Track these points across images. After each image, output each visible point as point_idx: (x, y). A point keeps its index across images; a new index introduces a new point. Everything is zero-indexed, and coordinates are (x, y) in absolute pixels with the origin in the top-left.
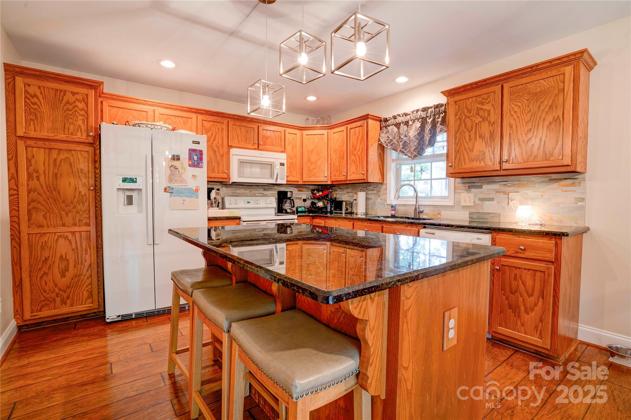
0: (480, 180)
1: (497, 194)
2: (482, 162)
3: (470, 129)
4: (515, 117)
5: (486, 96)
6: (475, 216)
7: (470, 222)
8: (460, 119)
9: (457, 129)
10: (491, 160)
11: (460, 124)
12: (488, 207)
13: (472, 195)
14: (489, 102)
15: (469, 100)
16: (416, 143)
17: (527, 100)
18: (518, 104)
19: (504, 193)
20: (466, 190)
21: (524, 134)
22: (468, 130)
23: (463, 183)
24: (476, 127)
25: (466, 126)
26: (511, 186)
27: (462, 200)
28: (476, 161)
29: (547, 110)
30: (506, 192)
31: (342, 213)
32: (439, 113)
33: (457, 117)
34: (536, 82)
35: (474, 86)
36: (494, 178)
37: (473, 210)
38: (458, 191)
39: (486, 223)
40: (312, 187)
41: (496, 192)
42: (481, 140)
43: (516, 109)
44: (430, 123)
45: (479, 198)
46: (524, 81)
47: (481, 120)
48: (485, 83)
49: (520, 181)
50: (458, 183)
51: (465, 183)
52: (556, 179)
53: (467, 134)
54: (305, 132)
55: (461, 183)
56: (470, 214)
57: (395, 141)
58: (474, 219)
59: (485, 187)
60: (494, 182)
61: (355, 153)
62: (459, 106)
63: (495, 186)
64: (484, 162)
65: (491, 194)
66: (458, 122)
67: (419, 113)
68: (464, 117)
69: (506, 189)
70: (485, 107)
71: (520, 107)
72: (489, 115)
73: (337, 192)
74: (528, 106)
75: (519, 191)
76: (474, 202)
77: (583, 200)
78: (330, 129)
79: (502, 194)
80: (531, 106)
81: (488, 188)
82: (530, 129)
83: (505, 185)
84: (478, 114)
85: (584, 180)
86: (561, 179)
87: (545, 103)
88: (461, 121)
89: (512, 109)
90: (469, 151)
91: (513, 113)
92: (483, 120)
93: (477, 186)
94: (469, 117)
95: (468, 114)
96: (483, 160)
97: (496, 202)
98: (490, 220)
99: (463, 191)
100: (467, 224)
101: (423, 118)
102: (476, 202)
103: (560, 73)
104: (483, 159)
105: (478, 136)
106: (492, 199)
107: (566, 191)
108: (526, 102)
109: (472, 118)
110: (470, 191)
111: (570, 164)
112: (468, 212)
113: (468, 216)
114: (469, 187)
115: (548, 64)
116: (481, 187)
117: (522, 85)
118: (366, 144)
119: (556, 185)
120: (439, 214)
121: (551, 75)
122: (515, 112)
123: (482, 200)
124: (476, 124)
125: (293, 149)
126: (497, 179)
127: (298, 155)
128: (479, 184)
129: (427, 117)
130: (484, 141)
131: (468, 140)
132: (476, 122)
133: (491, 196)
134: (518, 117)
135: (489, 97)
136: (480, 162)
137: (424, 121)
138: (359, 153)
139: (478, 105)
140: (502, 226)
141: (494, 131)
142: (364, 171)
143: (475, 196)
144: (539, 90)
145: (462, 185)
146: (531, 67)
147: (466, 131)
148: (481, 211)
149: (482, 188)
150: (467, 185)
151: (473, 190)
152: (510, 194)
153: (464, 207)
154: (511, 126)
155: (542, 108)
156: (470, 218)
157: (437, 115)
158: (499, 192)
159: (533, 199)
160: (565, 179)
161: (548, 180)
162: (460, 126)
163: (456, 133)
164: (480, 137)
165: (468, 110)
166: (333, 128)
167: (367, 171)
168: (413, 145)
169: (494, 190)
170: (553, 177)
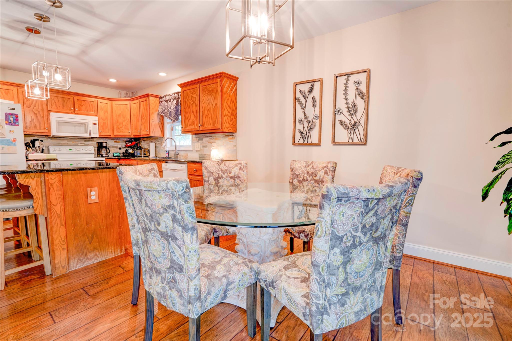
0: (202, 136)
4: (204, 102)
5: (194, 90)
6: (201, 156)
7: (199, 159)
9: (184, 107)
10: (196, 125)
12: (206, 151)
14: (195, 93)
15: (188, 91)
21: (207, 113)
22: (188, 108)
24: (191, 106)
25: (187, 105)
26: (213, 139)
30: (211, 142)
31: (141, 157)
33: (184, 100)
34: (210, 85)
37: (200, 153)
40: (126, 140)
42: (193, 114)
46: (206, 83)
48: (193, 82)
49: (216, 136)
51: (197, 137)
52: (227, 136)
54: (114, 102)
56: (199, 155)
57: (166, 111)
58: (201, 158)
61: (144, 118)
62: (185, 94)
63: (207, 139)
64: (194, 126)
65: (206, 143)
66: (185, 103)
67: (176, 95)
70: (194, 96)
71: (205, 97)
72: (195, 100)
73: (141, 143)
74: (208, 97)
75: (216, 142)
77: (236, 146)
78: (132, 101)
81: (205, 140)
82: (209, 110)
83: (210, 138)
84: (192, 99)
85: (236, 137)
87: (213, 97)
90: (189, 119)
94: (188, 101)
96: (194, 124)
98: (207, 158)
101: (177, 98)
103: (216, 82)
106: (206, 146)
107: (231, 142)
111: (220, 128)
114: (199, 140)
115: (212, 77)
117: (205, 86)
118: (148, 112)
119: (227, 139)
121: (214, 82)
122: (204, 100)
123: (203, 147)
125: (105, 114)
126: (208, 135)
127: (109, 118)
128: (202, 138)
137: (177, 100)
138: (145, 118)
139: (191, 94)
141: (197, 109)
142: (148, 130)
144: (211, 89)
145: (195, 138)
146: (208, 77)
148: (203, 153)
149: (203, 140)
152: (213, 143)
153: (197, 151)
155: (212, 99)
156: (199, 157)
158: (209, 142)
160: (230, 135)
161: (225, 136)
162: (185, 105)
163: (184, 109)
165: (188, 96)
166: (133, 100)
167: (150, 129)
168: (173, 114)
169: (207, 141)
170: (226, 134)
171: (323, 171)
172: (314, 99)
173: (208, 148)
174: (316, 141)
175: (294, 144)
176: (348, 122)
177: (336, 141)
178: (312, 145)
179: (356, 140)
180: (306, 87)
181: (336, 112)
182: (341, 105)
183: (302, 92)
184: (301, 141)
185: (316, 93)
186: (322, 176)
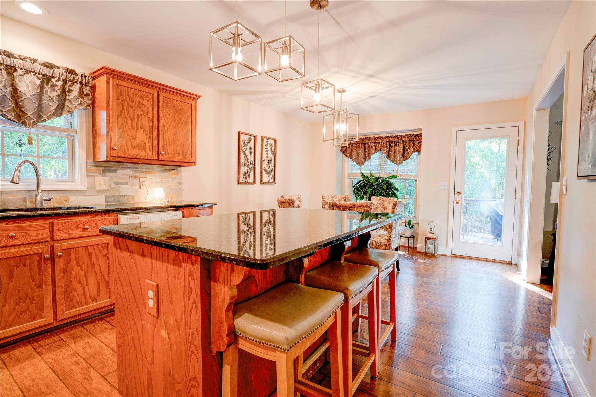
0: (114, 165)
1: (130, 178)
2: (143, 151)
3: (132, 118)
4: (167, 121)
5: (146, 94)
6: (111, 200)
7: (106, 206)
8: (123, 105)
9: (119, 113)
10: (150, 151)
11: (123, 109)
12: (124, 190)
13: (107, 179)
14: (148, 101)
15: (131, 90)
16: (35, 106)
17: (174, 112)
18: (168, 112)
19: (136, 178)
20: (100, 174)
21: (172, 136)
22: (130, 118)
23: (97, 166)
24: (138, 118)
25: (128, 113)
26: (141, 172)
27: (97, 184)
28: (139, 149)
29: (184, 123)
30: (137, 177)
32: (73, 82)
33: (120, 101)
34: (178, 102)
35: (137, 79)
36: (127, 164)
37: (109, 194)
38: (90, 174)
39: (123, 204)
41: (130, 177)
42: (142, 131)
43: (167, 115)
44: (59, 87)
45: (114, 182)
46: (172, 97)
47: (142, 113)
48: (146, 82)
49: (147, 168)
50: (90, 165)
51: (99, 166)
52: (168, 170)
53: (129, 121)
55: (94, 166)
56: (106, 197)
58: (111, 202)
59: (120, 172)
60: (128, 168)
62: (121, 91)
63: (129, 172)
64: (145, 151)
65: (125, 178)
66: (121, 106)
68: (126, 104)
69: (138, 174)
70: (145, 103)
71: (169, 115)
72: (148, 111)
74: (174, 116)
75: (147, 176)
76: (110, 186)
77: (181, 184)
79: (134, 179)
80: (176, 116)
81: (122, 173)
83: (137, 171)
84: (140, 108)
85: (181, 172)
86: (171, 170)
87: (183, 119)
88: (123, 107)
89: (164, 115)
90: (131, 138)
91: (165, 118)
92: (144, 114)
93: (112, 170)
94: (132, 107)
95: (130, 103)
96: (144, 149)
97: (130, 186)
98: (126, 202)
99: (97, 174)
100: (103, 208)
102: (112, 186)
103: (190, 103)
105: (139, 126)
106: (126, 183)
107: (174, 178)
108: (173, 113)
109: (134, 108)
110: (105, 174)
111: (195, 162)
112: (104, 196)
113: (104, 199)
114: (103, 171)
116: (116, 171)
117: (171, 99)
119: (168, 174)
120: (65, 201)
121: (186, 101)
122: (167, 117)
123: (118, 183)
124: (138, 115)
126: (130, 165)
128: (114, 169)
129: (52, 77)
130: (144, 133)
131: (130, 128)
132: (138, 113)
133: (125, 181)
134: (169, 122)
135: (148, 96)
136: (142, 151)
137: (46, 79)
139: (139, 99)
140: (136, 206)
141: (152, 127)
143: (110, 180)
144: (179, 108)
145: (96, 168)
147: (128, 118)
148: (117, 195)
149: (117, 173)
150: (101, 169)
151: (107, 174)
152: (141, 178)
153: (99, 191)
154: (164, 127)
155: (182, 122)
156: (106, 201)
157: (70, 81)
158: (132, 177)
159: (156, 183)
160: (173, 170)
161: (164, 169)
162: (122, 112)
163: (118, 117)
164: (142, 128)
165: (130, 99)
169: (128, 175)
170: (167, 167)
171: (298, 201)
172: (250, 148)
173: (129, 186)
174: (252, 181)
175: (239, 182)
176: (267, 169)
177: (264, 181)
178: (250, 184)
179: (271, 181)
180: (246, 138)
181: (262, 161)
182: (265, 158)
183: (244, 141)
184: (244, 181)
185: (251, 144)
186: (298, 204)
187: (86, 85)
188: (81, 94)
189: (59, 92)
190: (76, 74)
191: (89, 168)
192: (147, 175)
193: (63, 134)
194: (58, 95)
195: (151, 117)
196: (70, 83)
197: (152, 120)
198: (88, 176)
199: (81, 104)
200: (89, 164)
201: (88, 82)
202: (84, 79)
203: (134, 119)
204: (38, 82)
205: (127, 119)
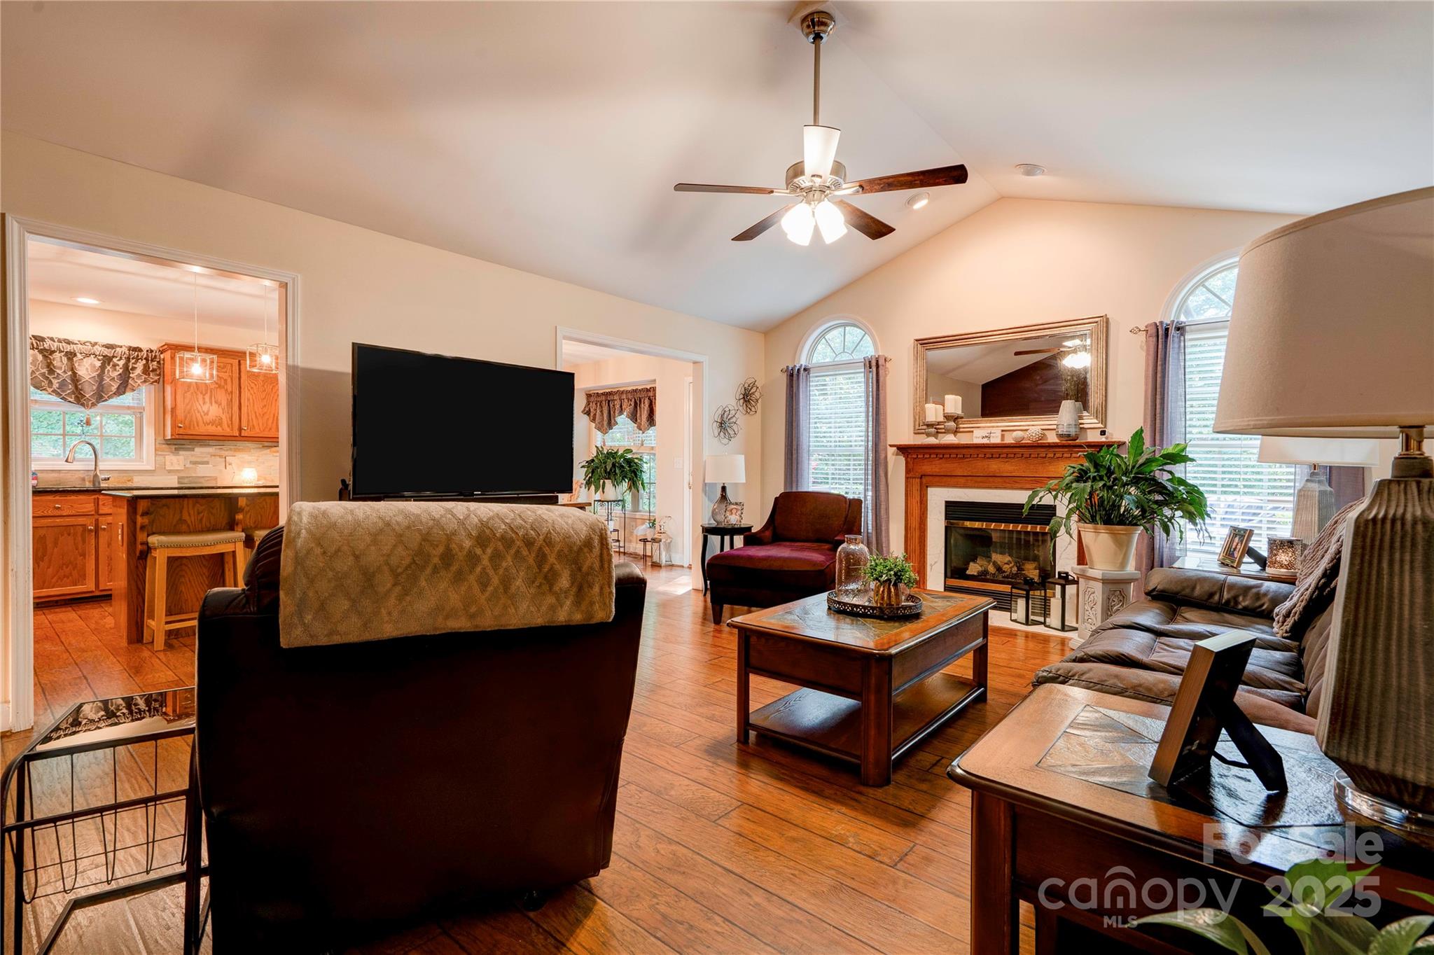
0: (190, 442)
1: (213, 457)
2: (219, 427)
3: (203, 393)
4: (252, 391)
5: (222, 365)
6: (186, 482)
7: (179, 490)
10: (229, 426)
12: (203, 471)
13: (181, 458)
14: (225, 371)
16: (95, 388)
18: (254, 381)
19: (220, 456)
20: (172, 453)
21: (260, 408)
23: (168, 444)
26: (227, 451)
27: (167, 463)
28: (212, 425)
30: (222, 456)
32: (137, 359)
37: (182, 475)
38: (160, 453)
41: (211, 455)
42: (216, 406)
43: (253, 385)
44: (121, 366)
45: (190, 462)
47: (216, 386)
48: (222, 352)
49: (237, 446)
51: (170, 444)
53: (200, 397)
56: (179, 478)
58: (185, 485)
59: (198, 450)
60: (209, 445)
63: (210, 450)
64: (221, 427)
65: (205, 457)
67: (99, 347)
69: (223, 453)
72: (225, 383)
76: (184, 465)
79: (218, 457)
80: (266, 386)
81: (201, 452)
82: (265, 406)
83: (221, 449)
86: (271, 447)
89: (248, 384)
90: (202, 415)
91: (249, 387)
92: (219, 387)
93: (187, 448)
97: (212, 466)
99: (168, 453)
101: (105, 356)
102: (187, 466)
104: (220, 424)
105: (213, 401)
106: (207, 463)
108: (261, 382)
109: (205, 381)
110: (179, 454)
112: (176, 477)
113: (176, 481)
114: (178, 450)
116: (193, 450)
119: (267, 451)
120: (129, 481)
122: (252, 388)
123: (194, 463)
124: (211, 389)
128: (190, 447)
129: (114, 357)
131: (201, 403)
132: (211, 387)
133: (206, 459)
134: (255, 392)
135: (225, 365)
136: (216, 427)
137: (107, 360)
141: (231, 400)
143: (185, 460)
145: (167, 446)
147: (199, 393)
148: (194, 475)
150: (174, 447)
151: (181, 453)
152: (227, 457)
153: (170, 471)
154: (248, 400)
155: (274, 391)
156: (179, 483)
157: (133, 358)
158: (215, 456)
159: (250, 462)
161: (261, 446)
163: (185, 394)
164: (216, 402)
168: (92, 388)
170: (266, 444)
173: (210, 466)
187: (152, 361)
188: (146, 371)
189: (121, 371)
190: (140, 350)
191: (158, 446)
192: (236, 454)
193: (129, 412)
194: (120, 374)
195: (230, 390)
196: (133, 361)
197: (232, 392)
198: (156, 455)
199: (145, 382)
200: (158, 442)
201: (155, 356)
202: (150, 354)
203: (206, 393)
204: (98, 364)
205: (197, 394)
